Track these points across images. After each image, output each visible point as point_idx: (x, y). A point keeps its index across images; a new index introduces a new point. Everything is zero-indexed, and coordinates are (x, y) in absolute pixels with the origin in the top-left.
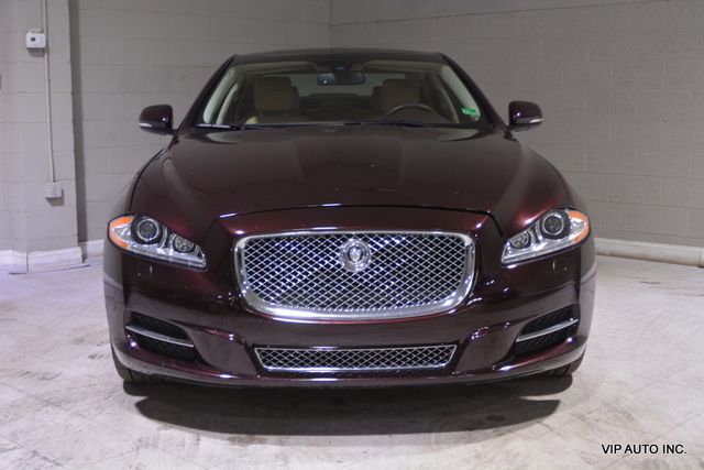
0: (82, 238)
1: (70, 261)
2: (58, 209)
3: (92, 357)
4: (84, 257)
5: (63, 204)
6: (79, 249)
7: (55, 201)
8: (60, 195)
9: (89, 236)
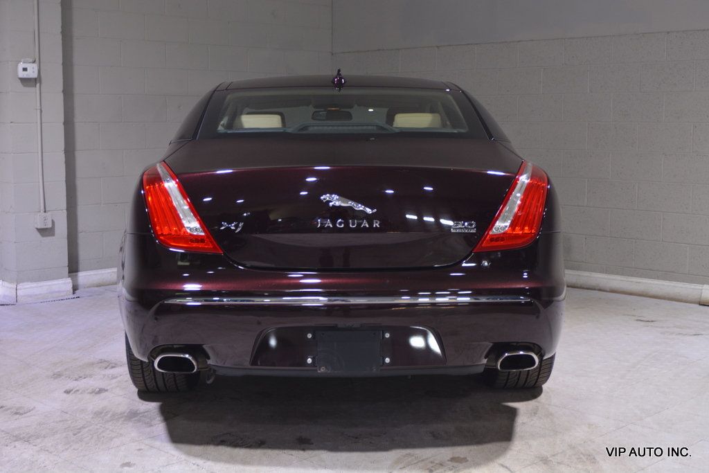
0: (73, 269)
1: (59, 292)
2: (48, 239)
3: (67, 392)
4: (75, 288)
5: (53, 235)
6: (69, 280)
7: (45, 232)
8: (50, 225)
9: (81, 267)
